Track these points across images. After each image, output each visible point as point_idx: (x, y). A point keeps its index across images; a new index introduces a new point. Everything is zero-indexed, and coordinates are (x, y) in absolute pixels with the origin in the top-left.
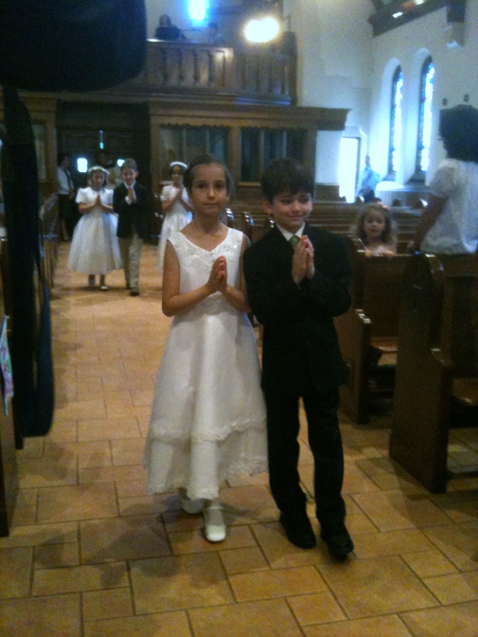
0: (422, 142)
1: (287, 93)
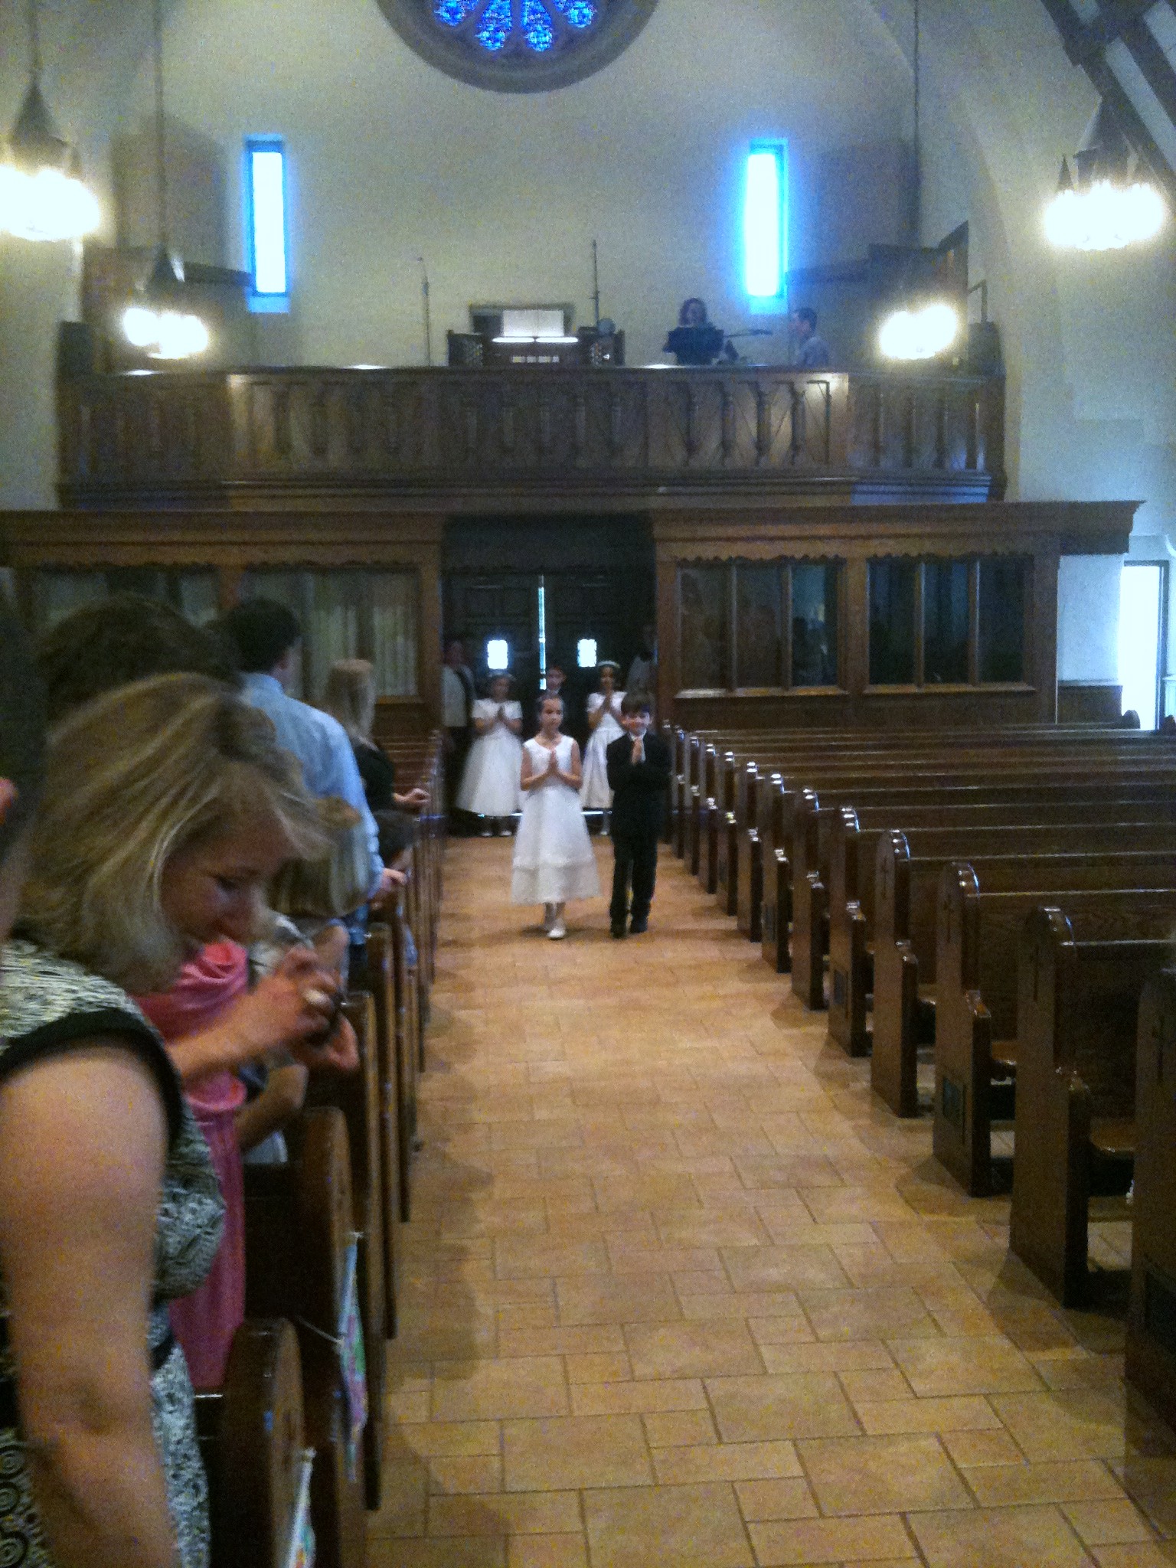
1: (981, 463)
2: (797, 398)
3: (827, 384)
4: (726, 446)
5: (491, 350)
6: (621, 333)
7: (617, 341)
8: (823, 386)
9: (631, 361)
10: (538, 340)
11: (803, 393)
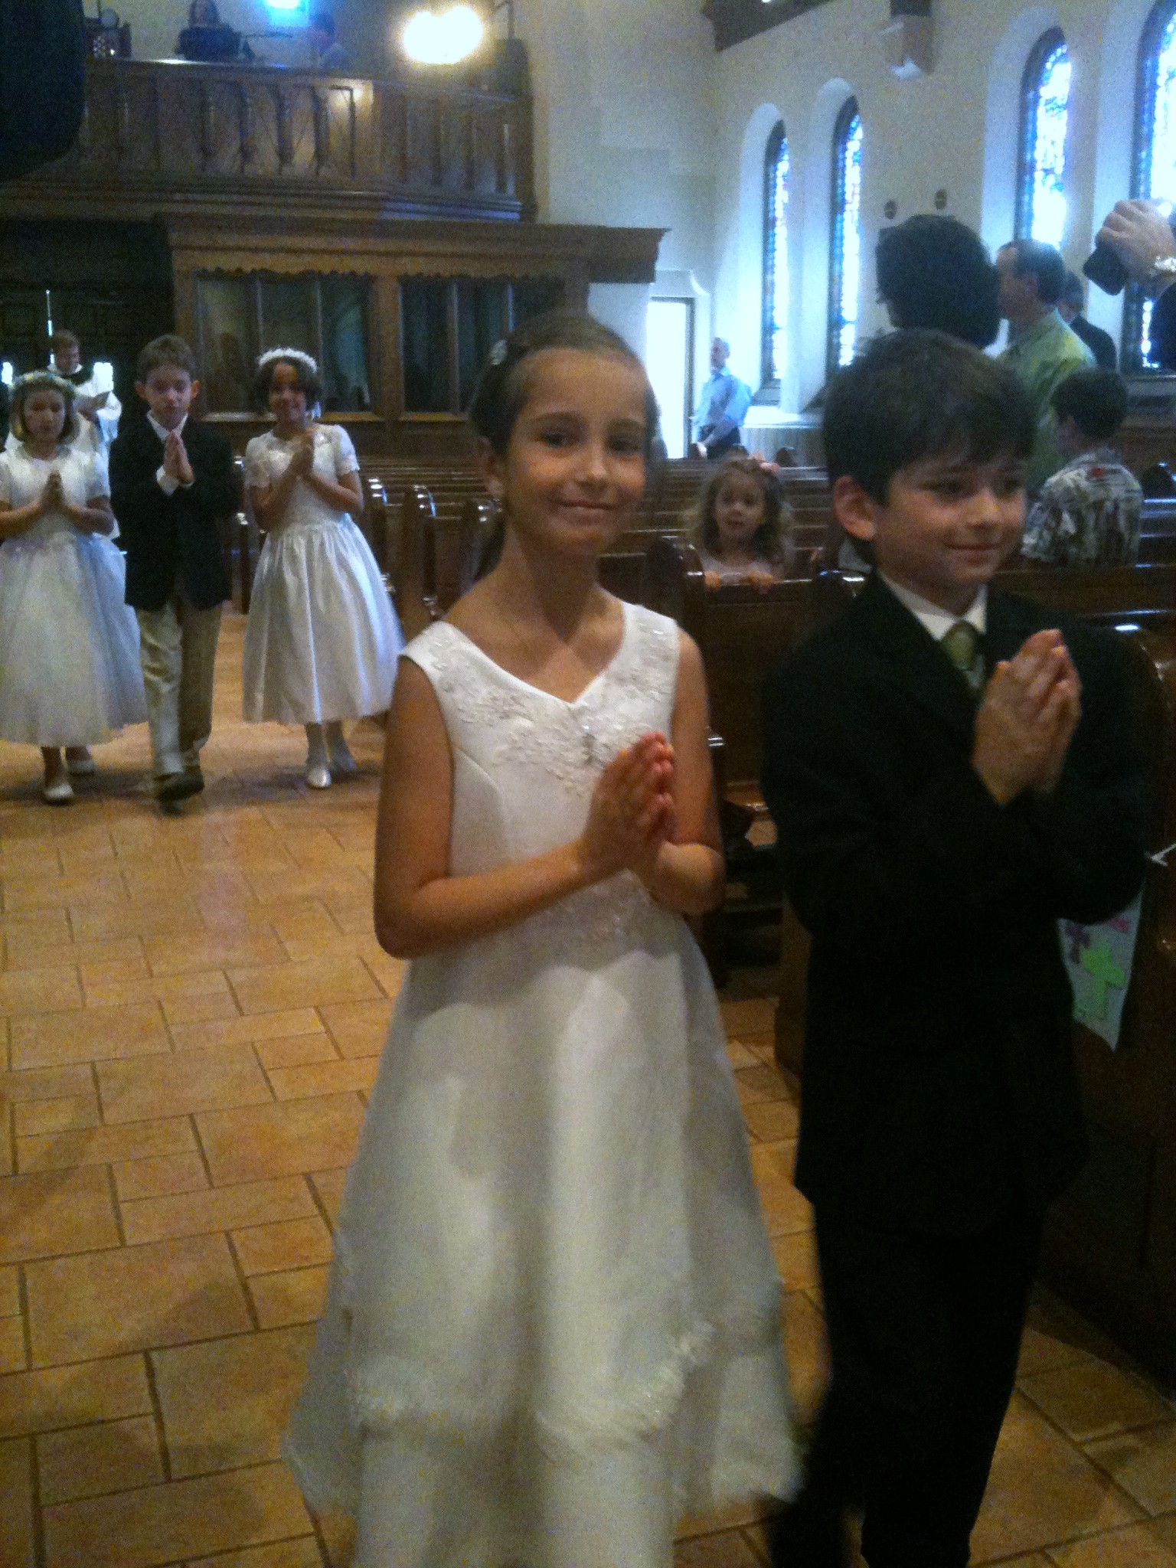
0: (840, 309)
1: (511, 189)
2: (319, 106)
3: (351, 91)
4: (246, 153)
6: (127, 27)
7: (123, 35)
8: (347, 93)
9: (139, 53)
11: (326, 100)
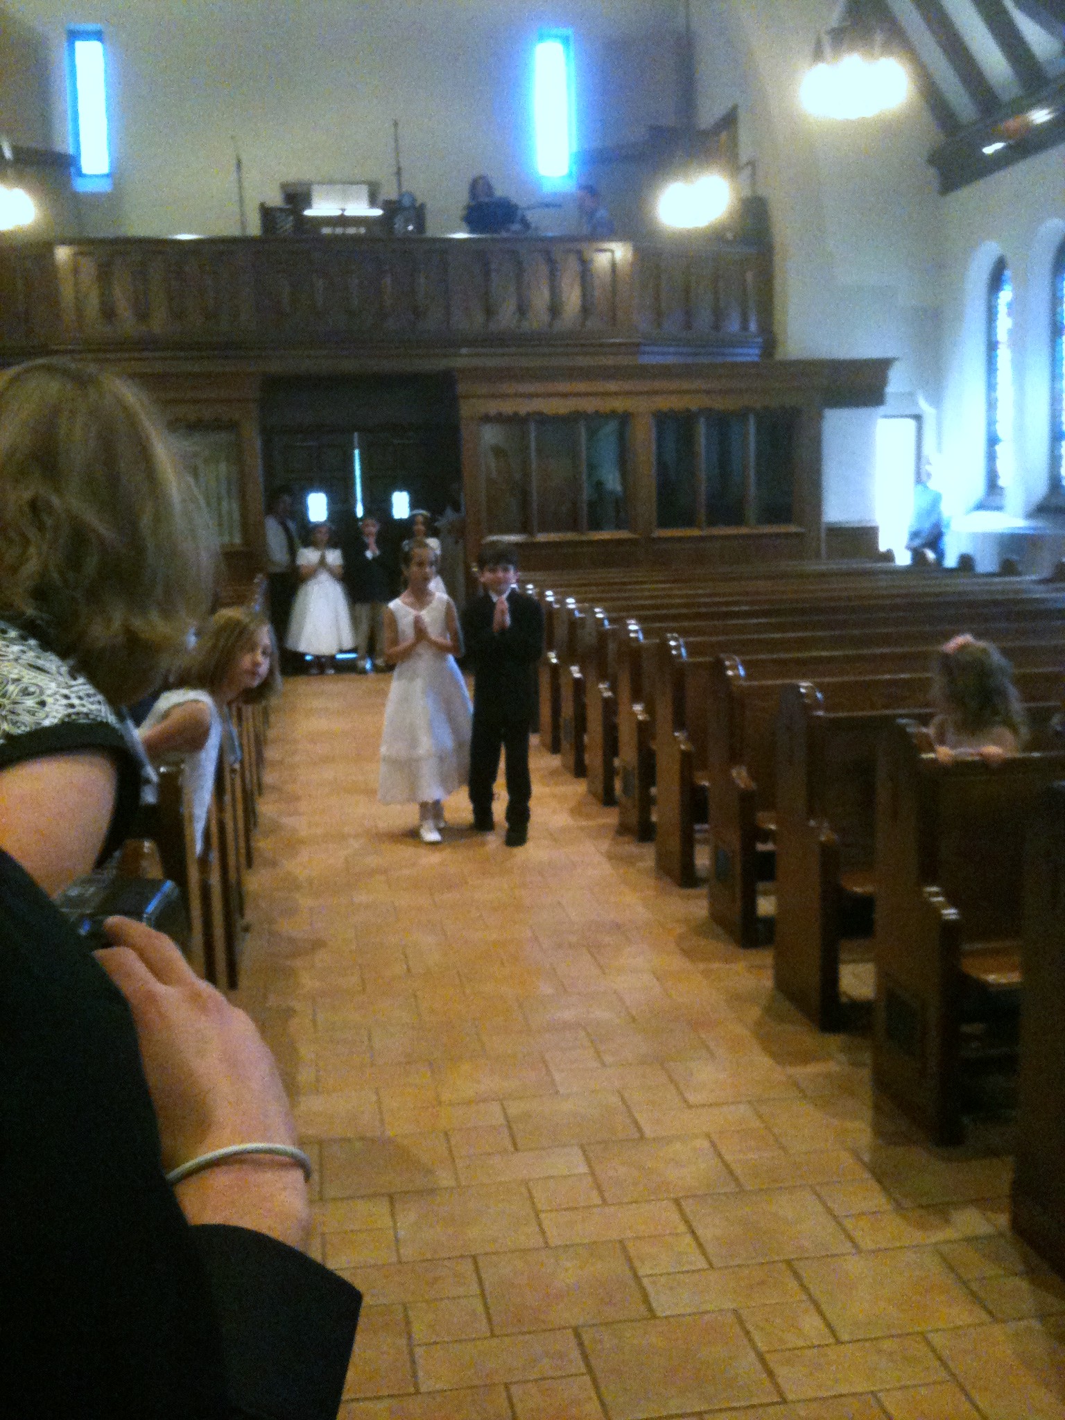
0: (1061, 423)
1: (753, 327)
2: (585, 265)
3: (612, 252)
4: (522, 310)
5: (302, 222)
6: (422, 206)
7: (418, 214)
8: (608, 255)
9: (432, 231)
10: (347, 213)
11: (591, 261)
